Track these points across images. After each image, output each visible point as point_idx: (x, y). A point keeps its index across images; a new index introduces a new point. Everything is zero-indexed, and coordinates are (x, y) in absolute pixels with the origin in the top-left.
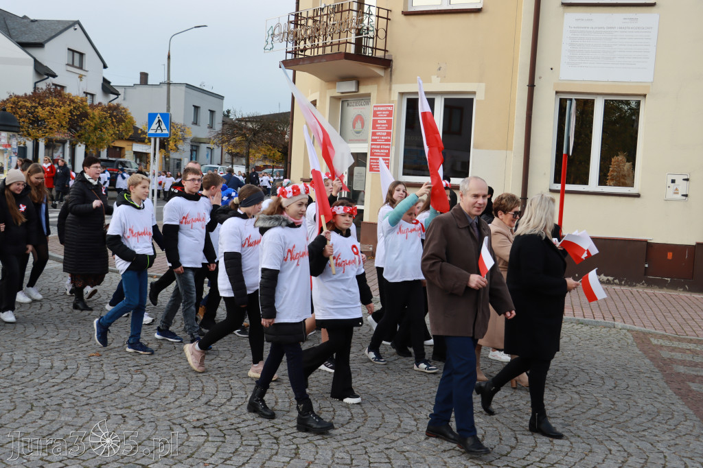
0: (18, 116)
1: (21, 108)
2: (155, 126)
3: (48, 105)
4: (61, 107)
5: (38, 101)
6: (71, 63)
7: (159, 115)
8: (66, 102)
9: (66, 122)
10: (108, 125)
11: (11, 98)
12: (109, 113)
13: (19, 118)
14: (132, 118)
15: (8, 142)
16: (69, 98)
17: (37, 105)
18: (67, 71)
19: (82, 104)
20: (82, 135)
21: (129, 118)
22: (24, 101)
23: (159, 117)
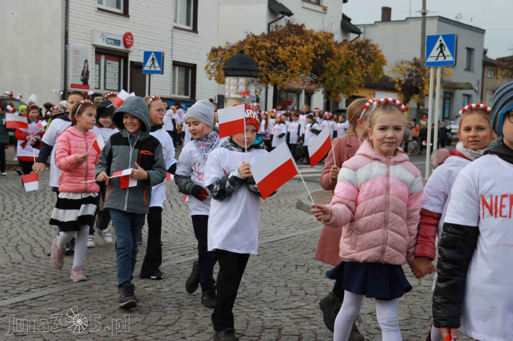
0: (256, 58)
1: (259, 49)
2: (435, 52)
3: (289, 44)
4: (303, 46)
5: (277, 40)
7: (441, 38)
8: (309, 39)
9: (309, 63)
10: (355, 66)
11: (249, 38)
12: (357, 52)
13: (257, 61)
14: (382, 57)
15: (246, 89)
16: (311, 35)
17: (277, 44)
18: (304, 7)
19: (327, 41)
20: (325, 79)
21: (380, 57)
22: (262, 41)
23: (441, 41)
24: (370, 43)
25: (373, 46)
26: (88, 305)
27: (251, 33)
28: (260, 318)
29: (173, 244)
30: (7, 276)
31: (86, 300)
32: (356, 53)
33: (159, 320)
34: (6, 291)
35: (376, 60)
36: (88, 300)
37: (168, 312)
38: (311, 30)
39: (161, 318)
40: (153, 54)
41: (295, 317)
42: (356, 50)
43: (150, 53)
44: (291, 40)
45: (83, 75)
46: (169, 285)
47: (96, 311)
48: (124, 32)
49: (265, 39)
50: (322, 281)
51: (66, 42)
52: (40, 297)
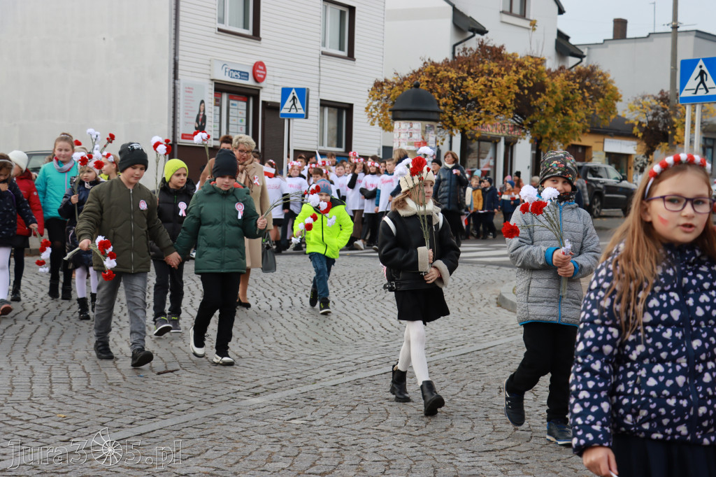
0: (436, 95)
1: (441, 82)
3: (482, 73)
4: (503, 76)
5: (466, 69)
6: (507, 9)
7: (701, 63)
8: (511, 67)
9: (511, 100)
10: (577, 103)
11: (426, 67)
12: (579, 83)
13: (438, 99)
14: (614, 90)
15: (423, 138)
16: (514, 62)
17: (466, 75)
18: (502, 22)
19: (537, 69)
20: (533, 122)
21: (611, 90)
22: (445, 70)
23: (701, 67)
24: (597, 70)
25: (601, 74)
26: (214, 443)
27: (429, 60)
28: (452, 463)
29: (326, 358)
30: (103, 403)
31: (210, 436)
32: (578, 85)
33: (311, 466)
34: (103, 424)
35: (607, 94)
36: (213, 436)
37: (324, 455)
38: (513, 54)
39: (314, 463)
40: (294, 91)
41: (502, 462)
42: (578, 81)
43: (290, 89)
44: (485, 68)
45: (197, 121)
46: (324, 416)
47: (226, 452)
48: (254, 62)
49: (449, 68)
50: (537, 411)
51: (176, 77)
52: (149, 432)
